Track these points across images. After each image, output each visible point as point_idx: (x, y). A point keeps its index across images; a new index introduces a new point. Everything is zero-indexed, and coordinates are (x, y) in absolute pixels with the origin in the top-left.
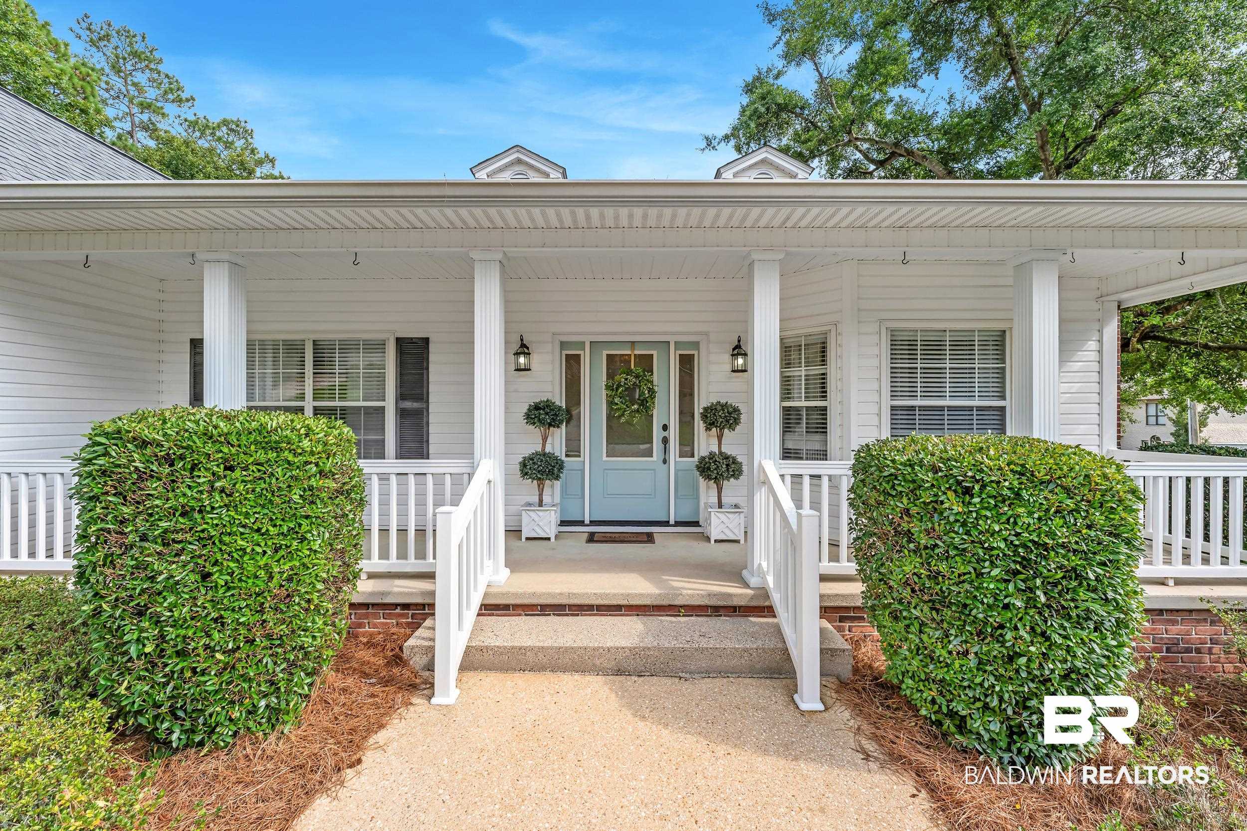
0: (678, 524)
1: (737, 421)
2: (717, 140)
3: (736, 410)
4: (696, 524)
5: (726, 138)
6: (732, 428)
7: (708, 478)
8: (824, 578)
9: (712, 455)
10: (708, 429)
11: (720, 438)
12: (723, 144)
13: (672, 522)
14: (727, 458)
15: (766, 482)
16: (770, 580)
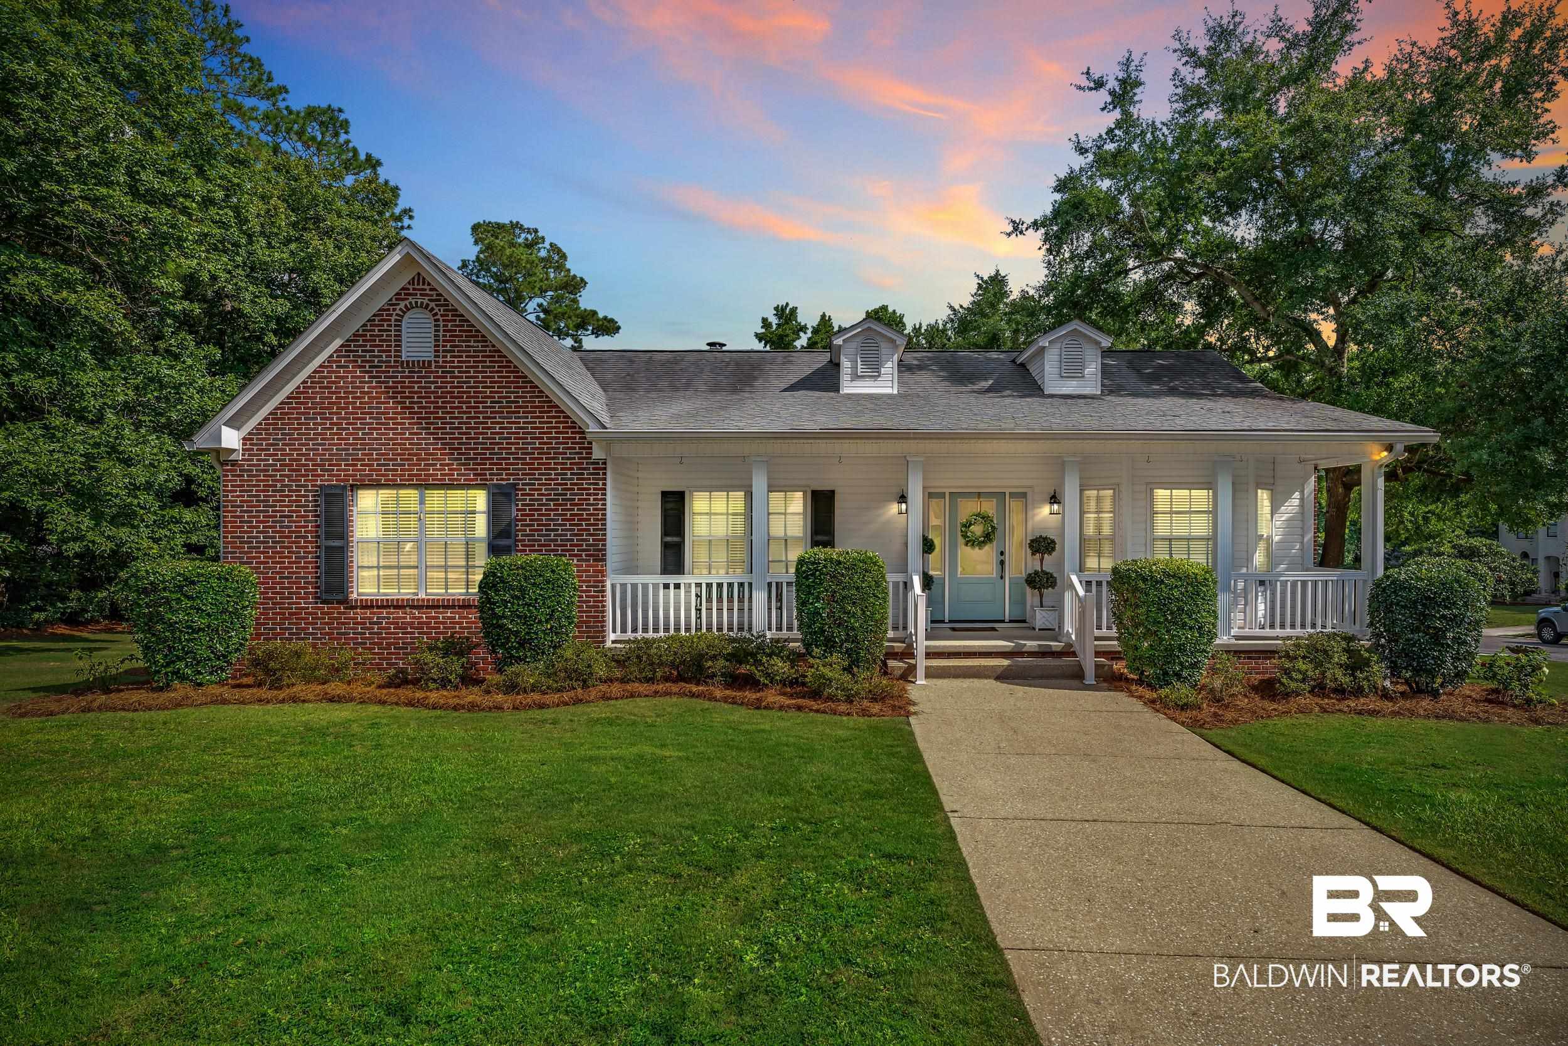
0: (1011, 621)
1: (1053, 549)
2: (1025, 226)
3: (1053, 542)
4: (1024, 621)
5: (1035, 225)
6: (1050, 553)
7: (1034, 588)
8: (1097, 639)
9: (1036, 573)
10: (1033, 554)
11: (1042, 560)
12: (1031, 230)
13: (1007, 619)
14: (1047, 573)
15: (1072, 586)
16: (1073, 637)
